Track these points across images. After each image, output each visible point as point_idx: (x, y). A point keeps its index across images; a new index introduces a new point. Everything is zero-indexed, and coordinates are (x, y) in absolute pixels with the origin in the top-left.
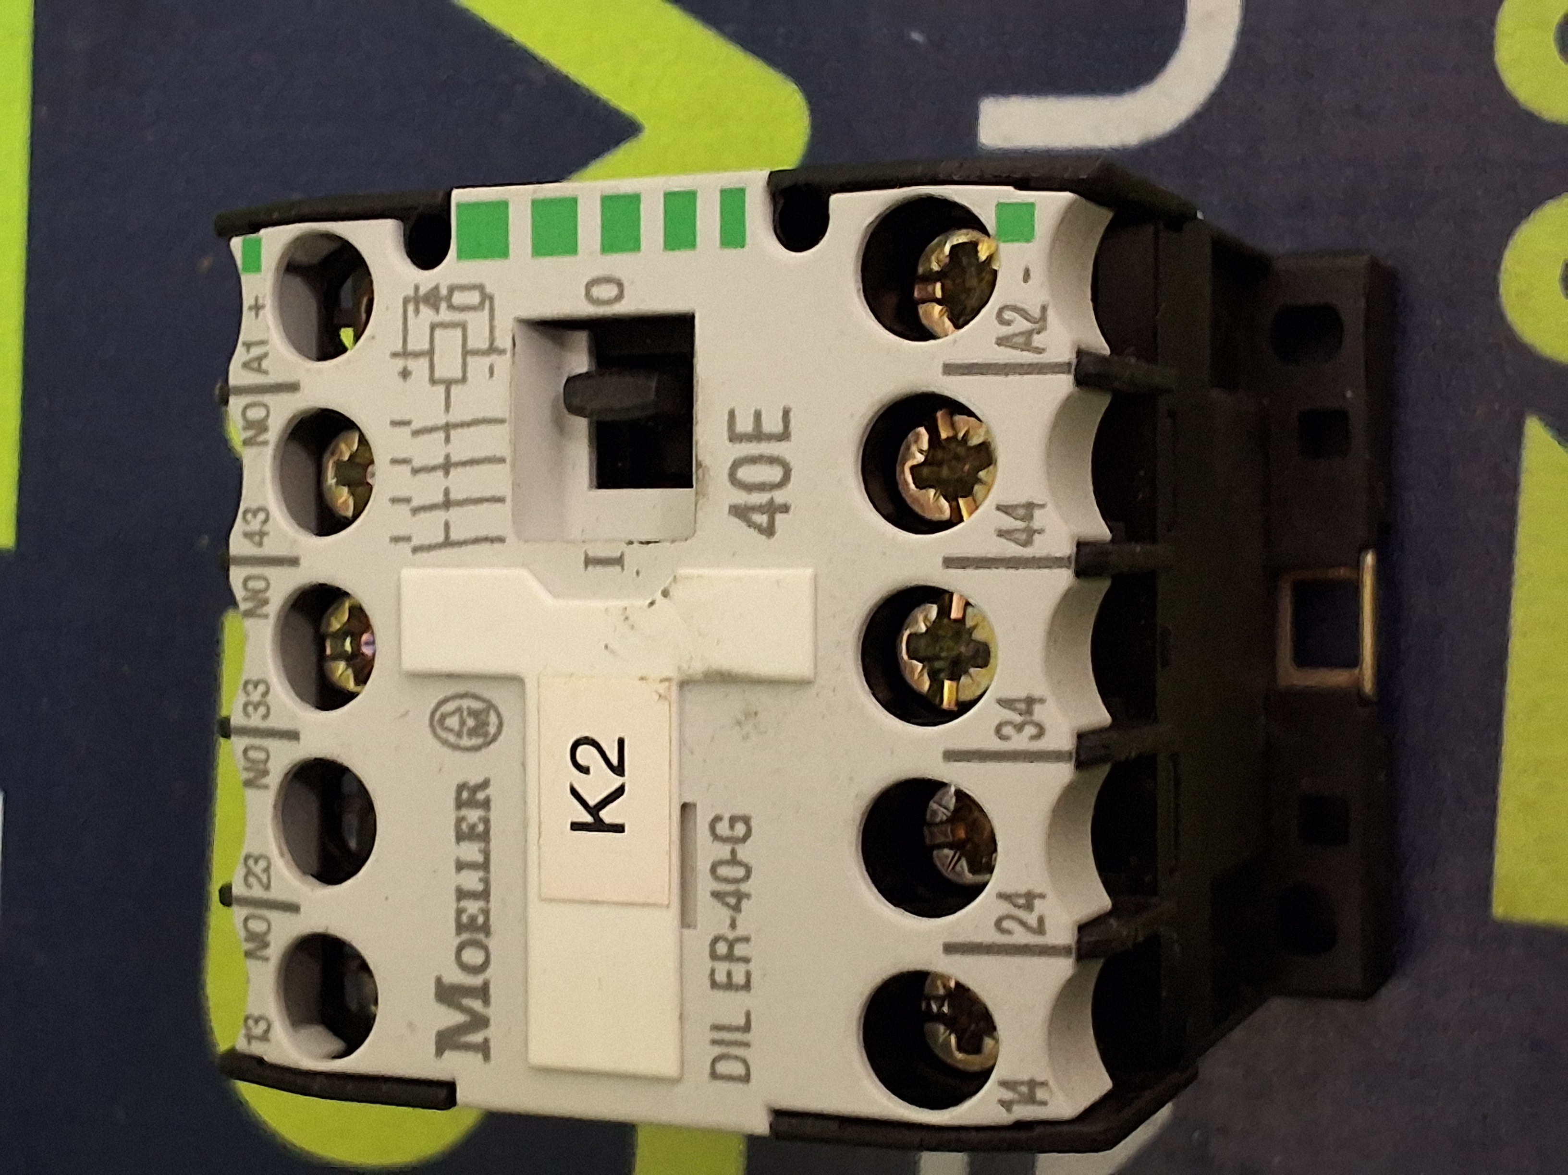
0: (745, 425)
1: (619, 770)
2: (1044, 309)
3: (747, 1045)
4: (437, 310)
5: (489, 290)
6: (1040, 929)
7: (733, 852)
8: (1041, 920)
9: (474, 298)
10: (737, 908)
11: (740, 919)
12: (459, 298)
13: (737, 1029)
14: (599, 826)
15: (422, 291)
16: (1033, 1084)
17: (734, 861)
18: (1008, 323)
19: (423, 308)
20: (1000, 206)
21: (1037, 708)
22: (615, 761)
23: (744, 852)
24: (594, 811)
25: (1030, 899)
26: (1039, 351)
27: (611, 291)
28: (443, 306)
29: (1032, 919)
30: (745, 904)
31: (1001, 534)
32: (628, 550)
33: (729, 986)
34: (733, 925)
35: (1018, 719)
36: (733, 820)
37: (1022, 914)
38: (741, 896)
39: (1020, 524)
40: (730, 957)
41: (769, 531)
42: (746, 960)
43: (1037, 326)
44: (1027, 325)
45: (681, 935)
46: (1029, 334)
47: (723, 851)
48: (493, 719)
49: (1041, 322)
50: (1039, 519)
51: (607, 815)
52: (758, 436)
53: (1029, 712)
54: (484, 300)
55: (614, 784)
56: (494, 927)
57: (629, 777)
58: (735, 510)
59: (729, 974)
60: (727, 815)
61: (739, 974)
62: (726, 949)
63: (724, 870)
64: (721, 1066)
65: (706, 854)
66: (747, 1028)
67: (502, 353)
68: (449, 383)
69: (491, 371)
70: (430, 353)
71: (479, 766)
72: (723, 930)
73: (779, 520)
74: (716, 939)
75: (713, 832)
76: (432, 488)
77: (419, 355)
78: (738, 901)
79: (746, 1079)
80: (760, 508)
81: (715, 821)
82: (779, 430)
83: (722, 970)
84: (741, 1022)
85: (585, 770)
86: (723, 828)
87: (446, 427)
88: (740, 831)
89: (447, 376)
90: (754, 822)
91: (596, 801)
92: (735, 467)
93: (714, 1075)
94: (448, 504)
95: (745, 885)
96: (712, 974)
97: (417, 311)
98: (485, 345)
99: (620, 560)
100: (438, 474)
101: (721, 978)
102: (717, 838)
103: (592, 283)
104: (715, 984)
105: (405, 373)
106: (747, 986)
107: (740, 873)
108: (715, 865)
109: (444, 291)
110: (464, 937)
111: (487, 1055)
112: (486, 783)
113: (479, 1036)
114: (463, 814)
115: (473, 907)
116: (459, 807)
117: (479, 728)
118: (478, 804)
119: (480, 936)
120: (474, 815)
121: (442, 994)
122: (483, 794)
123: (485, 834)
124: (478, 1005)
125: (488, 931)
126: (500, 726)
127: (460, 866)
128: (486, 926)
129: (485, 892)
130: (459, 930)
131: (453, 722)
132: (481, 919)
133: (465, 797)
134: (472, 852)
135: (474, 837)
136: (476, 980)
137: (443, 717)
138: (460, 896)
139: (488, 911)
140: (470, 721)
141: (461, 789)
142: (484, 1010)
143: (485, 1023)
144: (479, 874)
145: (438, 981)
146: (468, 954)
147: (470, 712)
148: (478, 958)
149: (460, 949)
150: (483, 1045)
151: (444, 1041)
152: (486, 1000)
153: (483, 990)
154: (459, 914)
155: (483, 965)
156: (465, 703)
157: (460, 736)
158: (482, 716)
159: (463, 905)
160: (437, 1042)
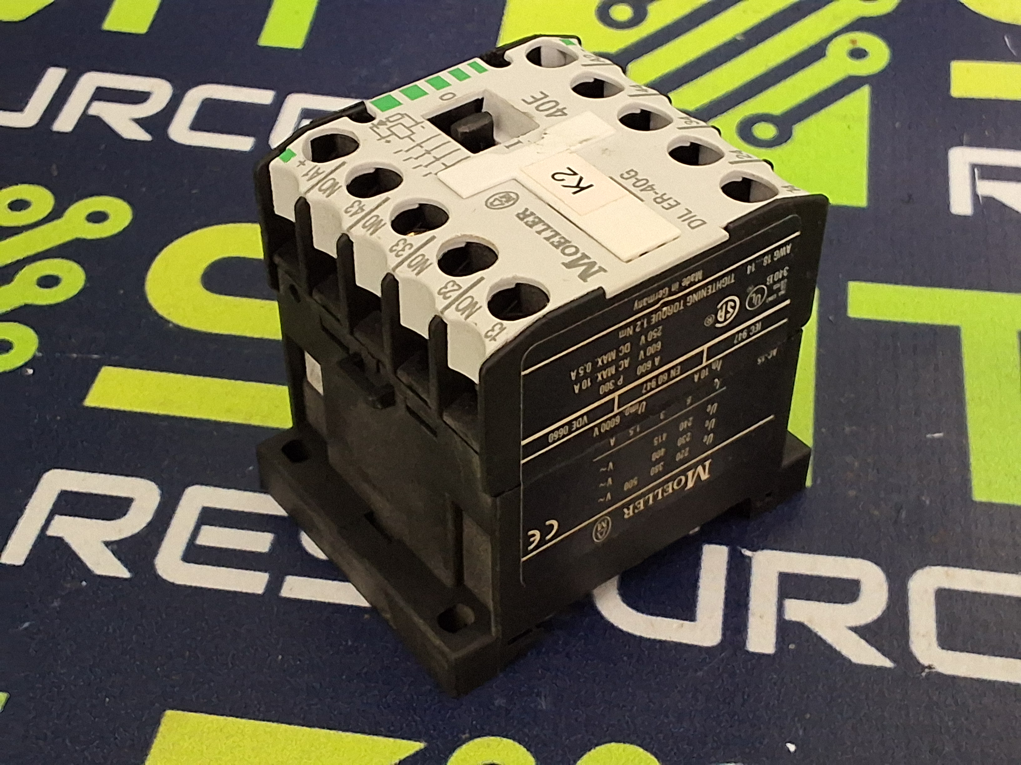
0: (531, 100)
1: (575, 174)
3: (695, 216)
4: (386, 125)
5: (402, 113)
7: (636, 179)
9: (398, 117)
10: (653, 189)
11: (657, 191)
12: (391, 119)
13: (686, 214)
14: (583, 189)
15: (376, 124)
17: (638, 180)
19: (380, 127)
22: (571, 173)
23: (639, 177)
24: (577, 186)
27: (450, 96)
28: (388, 123)
30: (654, 187)
33: (672, 207)
34: (656, 193)
36: (628, 173)
40: (664, 200)
41: (565, 114)
42: (670, 199)
45: (644, 204)
47: (634, 180)
48: (512, 195)
51: (582, 185)
52: (537, 100)
54: (403, 116)
55: (577, 178)
56: (570, 240)
57: (580, 174)
58: (547, 116)
59: (669, 204)
60: (624, 172)
61: (672, 202)
62: (660, 200)
63: (638, 184)
64: (693, 225)
65: (629, 184)
66: (690, 212)
67: (422, 122)
68: (409, 137)
69: (423, 127)
70: (394, 133)
71: (519, 208)
72: (655, 196)
73: (565, 111)
74: (655, 200)
75: (623, 178)
76: (428, 158)
77: (389, 136)
78: (652, 188)
79: (704, 223)
80: (556, 112)
81: (622, 176)
82: (542, 96)
83: (665, 204)
84: (686, 212)
85: (563, 180)
86: (626, 176)
87: (418, 145)
88: (633, 173)
89: (406, 135)
90: (635, 170)
91: (575, 184)
92: (537, 108)
93: (693, 228)
94: (437, 159)
95: (650, 184)
96: (663, 207)
97: (378, 128)
98: (413, 123)
99: (519, 142)
100: (427, 155)
101: (667, 206)
102: (627, 179)
103: (441, 98)
104: (667, 209)
105: (388, 142)
106: (678, 204)
107: (644, 182)
108: (634, 185)
109: (384, 120)
110: (561, 248)
111: (605, 271)
112: (527, 210)
113: (596, 268)
114: (525, 220)
115: (556, 239)
116: (522, 219)
117: (509, 199)
118: (529, 216)
119: (568, 244)
120: (531, 219)
121: (568, 265)
122: (528, 213)
123: (541, 221)
124: (586, 261)
125: (570, 242)
126: (517, 195)
127: (539, 233)
128: (567, 241)
129: (557, 234)
130: (557, 247)
131: (497, 202)
132: (562, 240)
133: (522, 216)
134: (540, 227)
135: (537, 224)
136: (579, 255)
137: (491, 204)
138: (547, 239)
139: (563, 238)
140: (504, 200)
141: (518, 215)
142: (591, 260)
143: (594, 263)
144: (549, 230)
145: (563, 264)
146: (567, 251)
147: (501, 197)
148: (573, 250)
149: (563, 252)
150: (601, 269)
151: (584, 277)
152: (588, 258)
153: (585, 256)
154: (552, 243)
155: (577, 250)
156: (497, 197)
157: (503, 204)
158: (507, 196)
159: (551, 240)
160: (581, 279)
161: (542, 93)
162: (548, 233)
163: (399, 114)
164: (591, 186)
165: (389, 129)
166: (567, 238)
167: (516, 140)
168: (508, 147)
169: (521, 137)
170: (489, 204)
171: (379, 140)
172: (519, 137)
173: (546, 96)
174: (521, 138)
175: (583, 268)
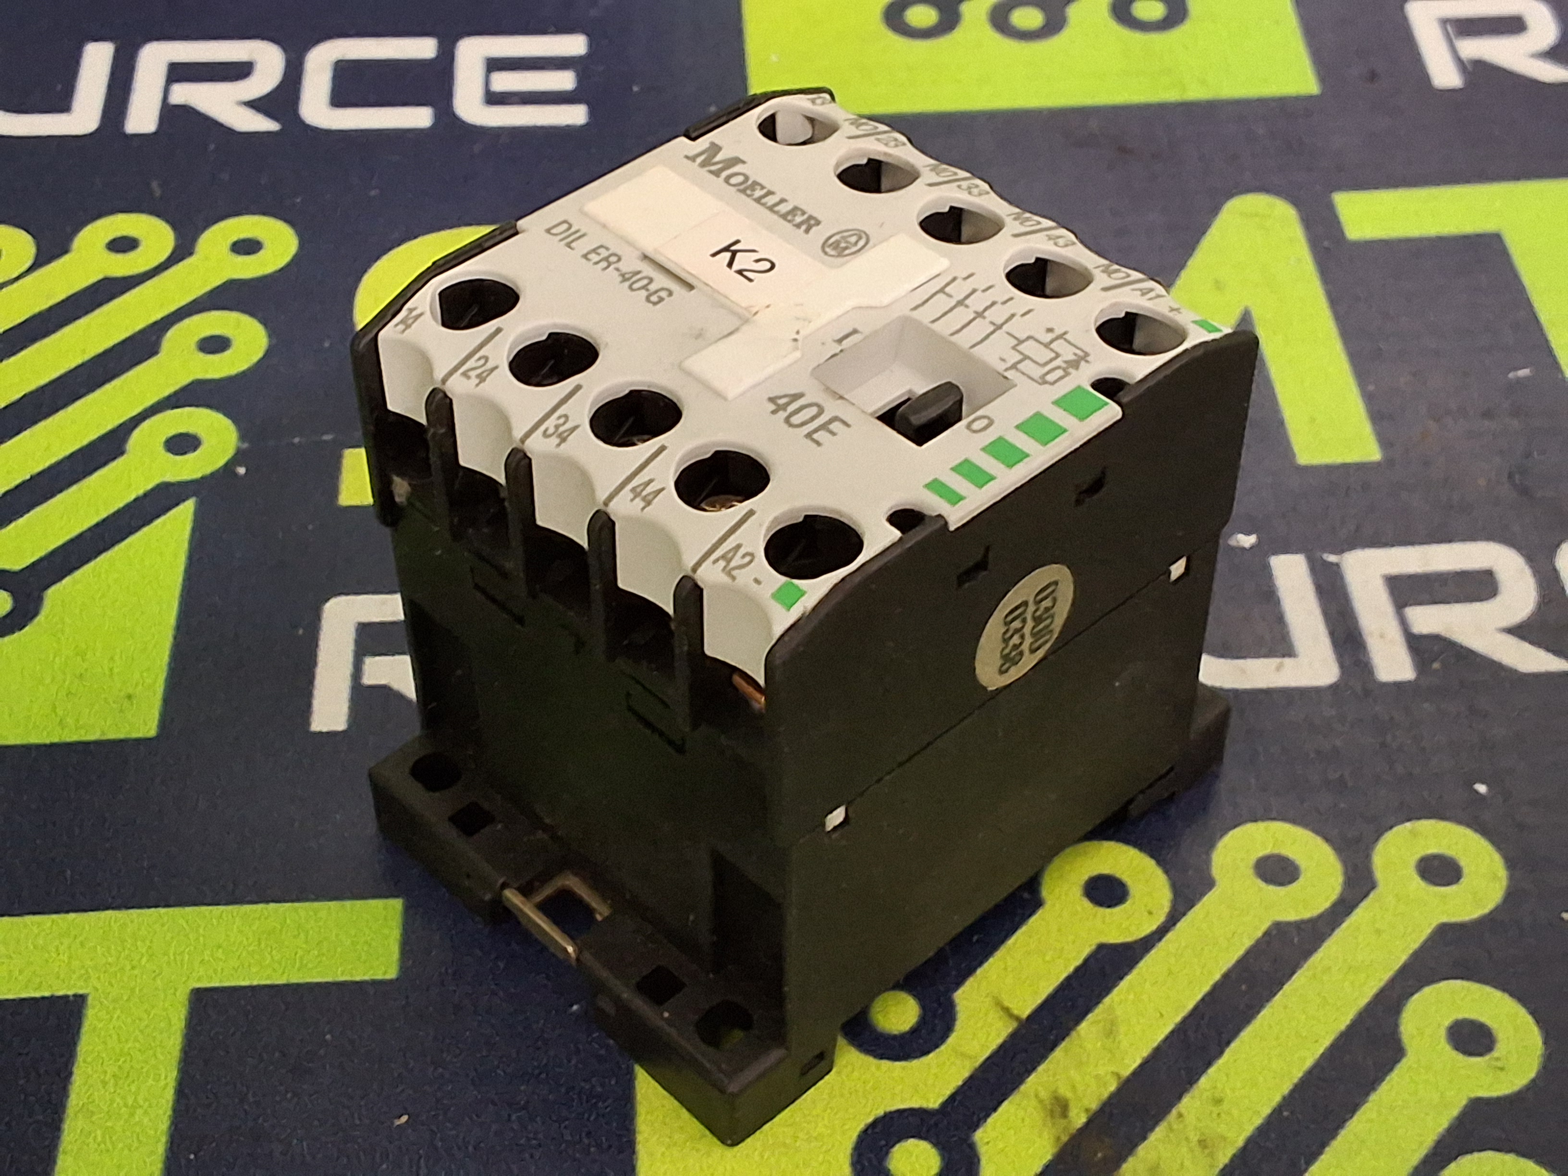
0: (835, 426)
1: (740, 272)
2: (734, 578)
3: (561, 240)
4: (1066, 362)
5: (1047, 386)
6: (465, 374)
7: (647, 290)
8: (469, 378)
9: (1050, 378)
10: (623, 275)
11: (616, 273)
12: (1060, 373)
13: (572, 241)
14: (726, 249)
15: (1083, 363)
16: (408, 327)
17: (644, 287)
18: (744, 556)
19: (1073, 357)
20: (803, 593)
21: (557, 441)
22: (745, 273)
23: (644, 293)
24: (734, 253)
25: (482, 379)
26: (715, 561)
27: (977, 426)
28: (1064, 365)
29: (473, 374)
30: (620, 279)
31: (651, 481)
32: (840, 348)
33: (594, 251)
34: (617, 269)
35: (561, 429)
36: (661, 300)
37: (479, 371)
38: (625, 280)
39: (644, 493)
40: (606, 259)
41: (772, 400)
42: (597, 263)
43: (728, 569)
44: (733, 564)
45: (637, 249)
46: (729, 561)
47: (653, 287)
48: (833, 253)
49: (728, 571)
50: (639, 503)
51: (728, 255)
52: (824, 427)
53: (559, 436)
54: (1043, 381)
55: (736, 266)
56: (738, 193)
57: (731, 273)
58: (801, 395)
59: (599, 254)
60: (667, 299)
61: (594, 257)
62: (610, 260)
63: (645, 282)
64: (565, 226)
65: (661, 281)
66: (569, 245)
67: (1006, 370)
68: (1021, 342)
69: (1003, 360)
70: (1047, 345)
71: (819, 234)
72: (620, 265)
73: (772, 407)
74: (619, 260)
75: (667, 289)
76: (977, 303)
77: (1052, 341)
78: (624, 278)
79: (548, 231)
80: (788, 404)
81: (670, 294)
82: (815, 436)
83: (604, 253)
84: (573, 245)
85: (757, 261)
86: (663, 294)
87: (999, 327)
88: (654, 298)
89: (1026, 344)
90: (651, 305)
91: (739, 255)
92: (821, 411)
93: (565, 222)
94: (960, 303)
95: (627, 284)
96: (607, 249)
97: (1075, 354)
98: (1019, 366)
99: (840, 341)
100: (981, 309)
101: (601, 251)
102: (662, 289)
103: (991, 423)
104: (601, 246)
105: (1050, 330)
106: (585, 256)
107: (635, 286)
108: (651, 280)
109: (1071, 370)
110: (750, 182)
111: (687, 157)
112: (807, 231)
113: (699, 160)
114: (805, 217)
115: (758, 193)
116: (811, 217)
117: (836, 246)
118: (802, 223)
119: (742, 187)
120: (799, 219)
121: (737, 161)
122: (804, 227)
123: (784, 216)
124: (713, 168)
125: (739, 191)
126: (826, 253)
127: (783, 201)
128: (743, 191)
129: (758, 200)
130: (755, 183)
131: (853, 239)
132: (749, 192)
133: (810, 223)
134: (783, 208)
135: (789, 213)
136: (725, 174)
137: (860, 238)
138: (770, 193)
139: (749, 196)
140: (843, 245)
141: (818, 223)
142: (707, 168)
143: (703, 165)
144: (769, 204)
145: (743, 162)
146: (740, 179)
147: (846, 248)
148: (733, 181)
149: (747, 178)
150: (693, 159)
151: (715, 148)
152: (711, 172)
153: (717, 174)
154: (763, 188)
155: (727, 180)
156: (854, 249)
157: (843, 238)
158: (839, 250)
159: (765, 191)
160: (717, 145)
161: (818, 443)
162: (771, 200)
163: (1053, 383)
164: (714, 255)
165: (1058, 355)
166: (743, 197)
167: (846, 343)
168: (855, 331)
169: (838, 351)
170: (864, 236)
171: (1065, 333)
172: (841, 351)
173: (809, 436)
174: (837, 348)
175: (718, 158)
